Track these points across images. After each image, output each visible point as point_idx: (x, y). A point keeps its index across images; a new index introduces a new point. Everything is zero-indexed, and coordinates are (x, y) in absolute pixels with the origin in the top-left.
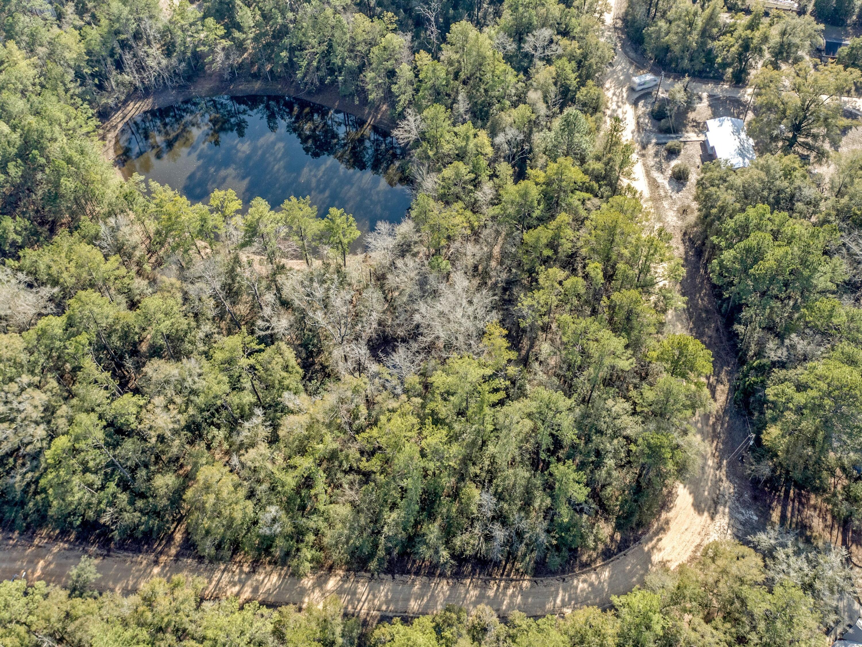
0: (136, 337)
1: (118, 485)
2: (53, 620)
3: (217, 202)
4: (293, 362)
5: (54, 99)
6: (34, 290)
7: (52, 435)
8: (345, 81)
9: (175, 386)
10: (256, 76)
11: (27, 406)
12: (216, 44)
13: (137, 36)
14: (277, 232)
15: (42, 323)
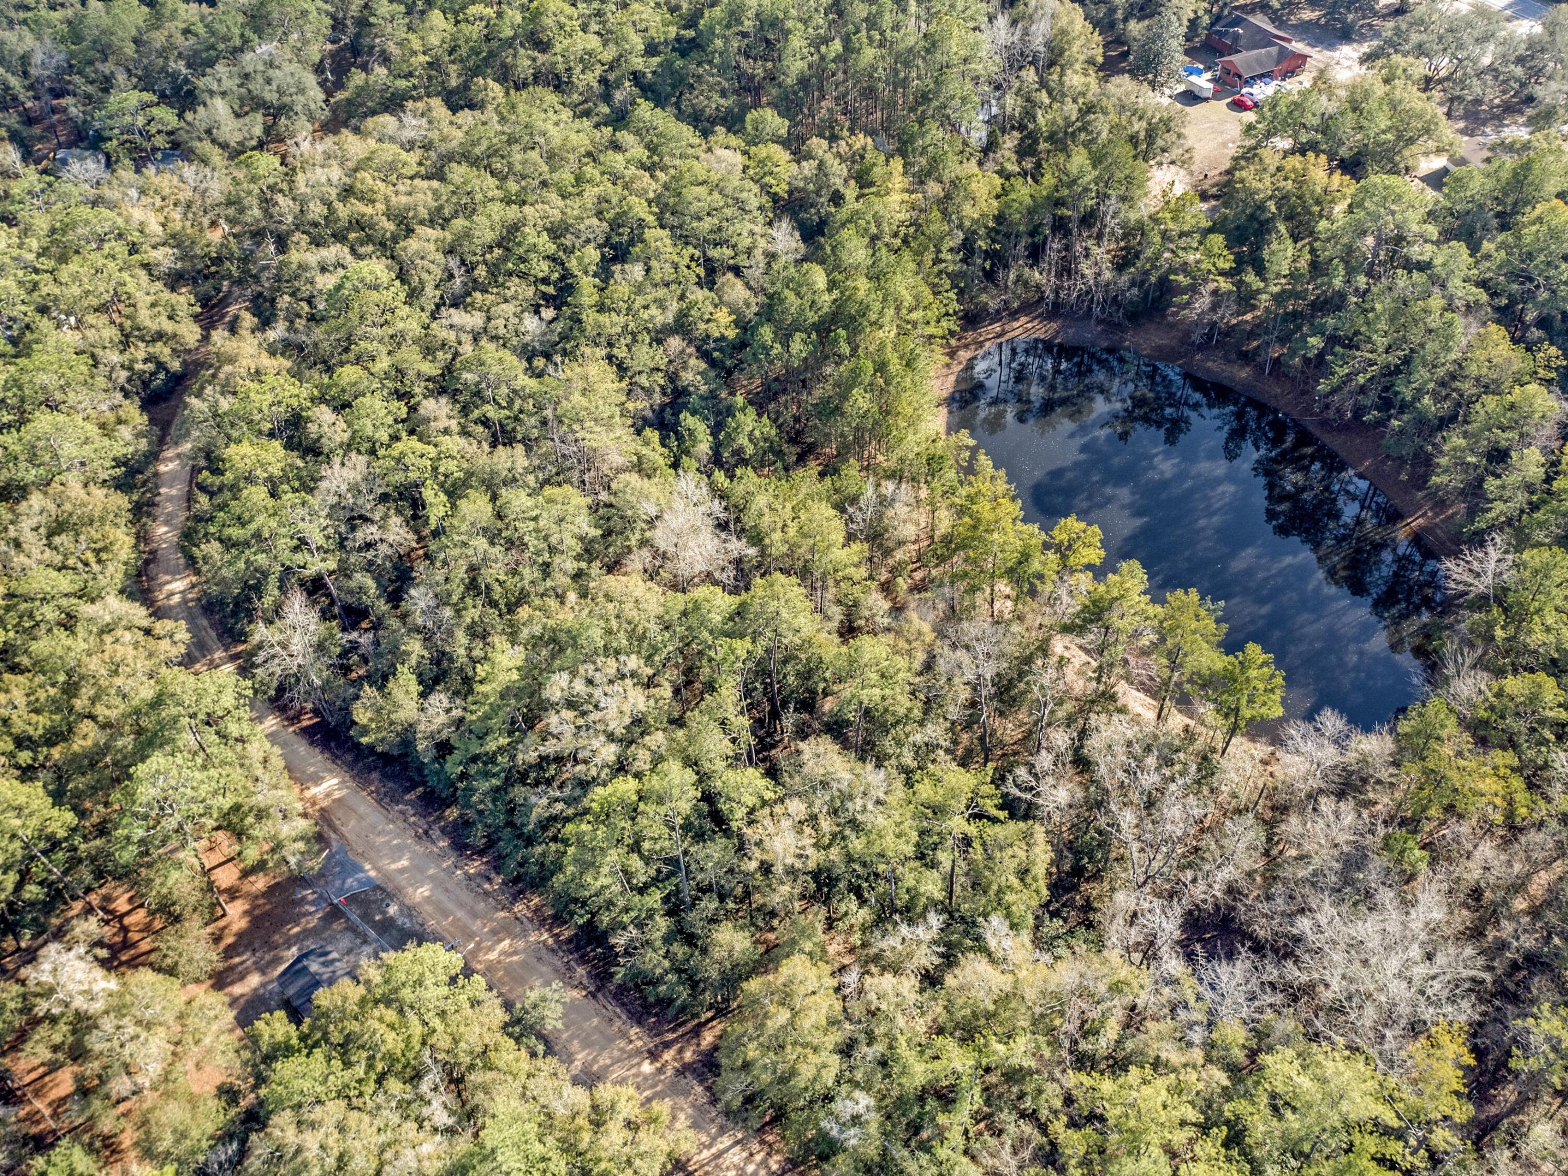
0: (822, 685)
1: (666, 900)
2: (463, 1045)
3: (1064, 537)
4: (1040, 870)
5: (912, 266)
6: (723, 535)
7: (620, 768)
8: (1402, 431)
9: (832, 800)
10: (1246, 358)
11: (611, 706)
12: (1206, 281)
13: (1089, 219)
14: (1137, 634)
15: (701, 592)
